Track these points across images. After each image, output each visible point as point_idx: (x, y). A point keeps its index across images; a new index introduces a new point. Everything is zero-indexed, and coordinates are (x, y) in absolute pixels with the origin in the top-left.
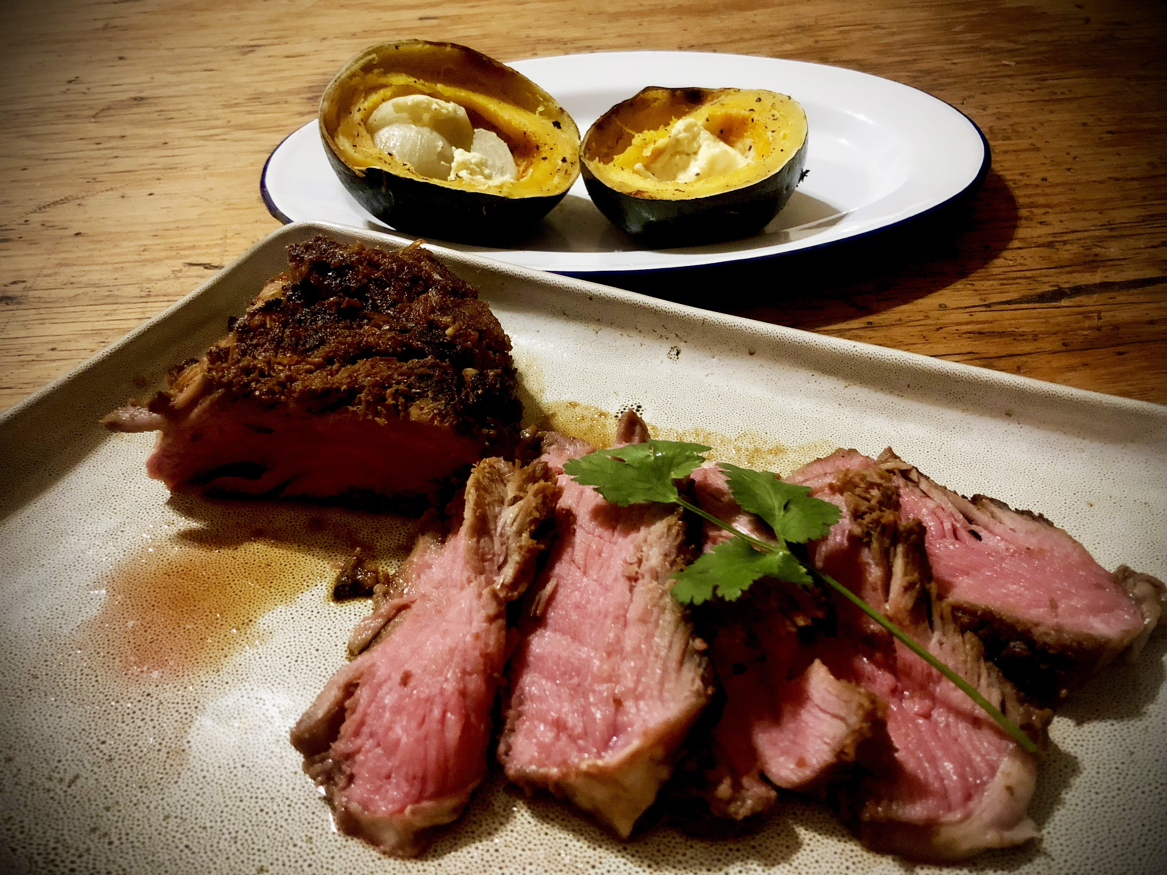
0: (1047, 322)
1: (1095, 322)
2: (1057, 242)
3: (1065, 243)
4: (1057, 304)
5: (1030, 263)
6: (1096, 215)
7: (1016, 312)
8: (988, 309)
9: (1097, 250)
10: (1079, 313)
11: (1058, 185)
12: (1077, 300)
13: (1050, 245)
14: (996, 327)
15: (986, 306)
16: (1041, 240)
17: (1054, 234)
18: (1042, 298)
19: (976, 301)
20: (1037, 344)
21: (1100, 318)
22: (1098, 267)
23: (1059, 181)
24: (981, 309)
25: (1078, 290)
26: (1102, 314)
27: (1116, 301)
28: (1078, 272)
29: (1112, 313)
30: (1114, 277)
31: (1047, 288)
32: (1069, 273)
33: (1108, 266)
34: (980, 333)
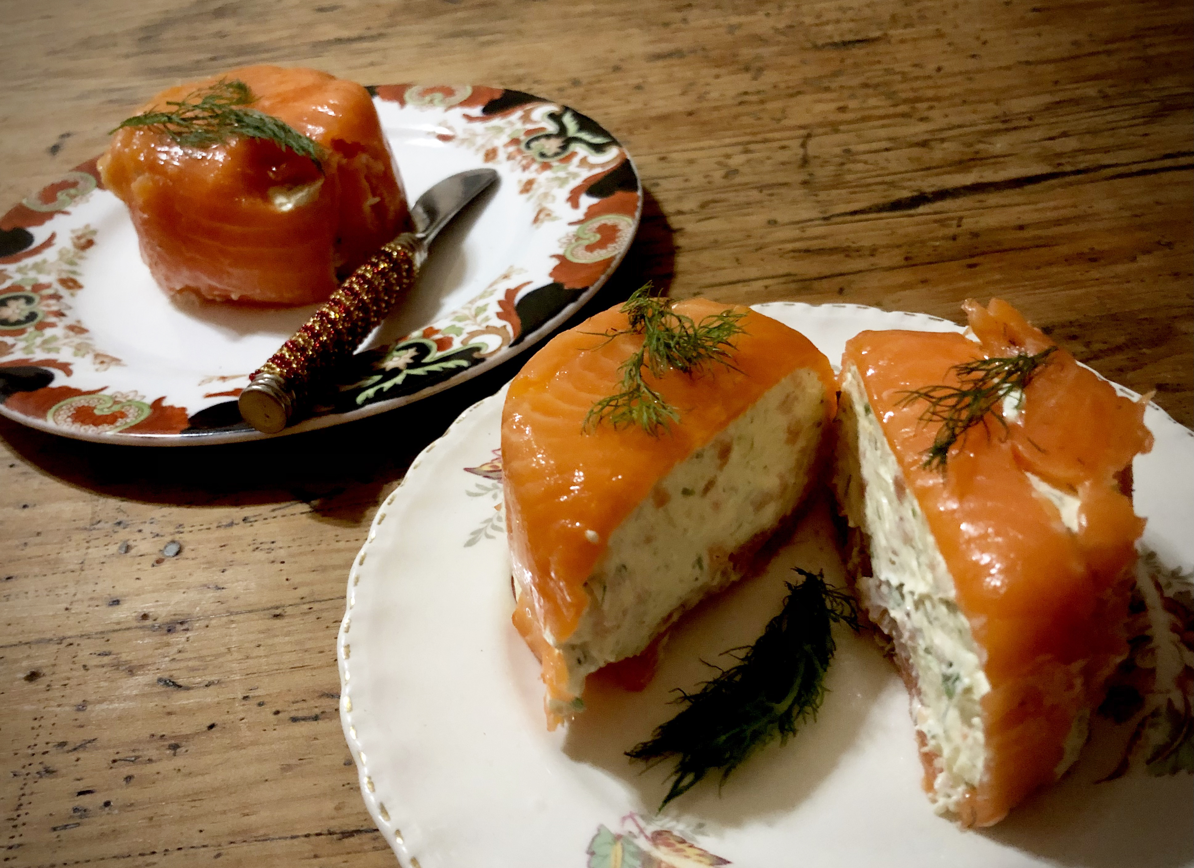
0: (893, 233)
1: (953, 230)
2: (936, 140)
3: (943, 140)
4: (912, 212)
5: (894, 166)
6: (991, 106)
7: (860, 224)
8: (825, 222)
9: (981, 146)
10: (935, 221)
11: (954, 75)
12: (938, 205)
13: (924, 144)
14: (829, 243)
15: (825, 219)
16: (915, 140)
17: (932, 131)
18: (897, 206)
19: (814, 214)
20: (873, 260)
21: (959, 226)
22: (975, 166)
23: (956, 69)
24: (817, 222)
25: (942, 195)
26: (964, 220)
27: (984, 205)
28: (949, 173)
29: (975, 219)
30: (989, 176)
31: (905, 194)
32: (937, 175)
33: (989, 164)
34: (807, 251)
